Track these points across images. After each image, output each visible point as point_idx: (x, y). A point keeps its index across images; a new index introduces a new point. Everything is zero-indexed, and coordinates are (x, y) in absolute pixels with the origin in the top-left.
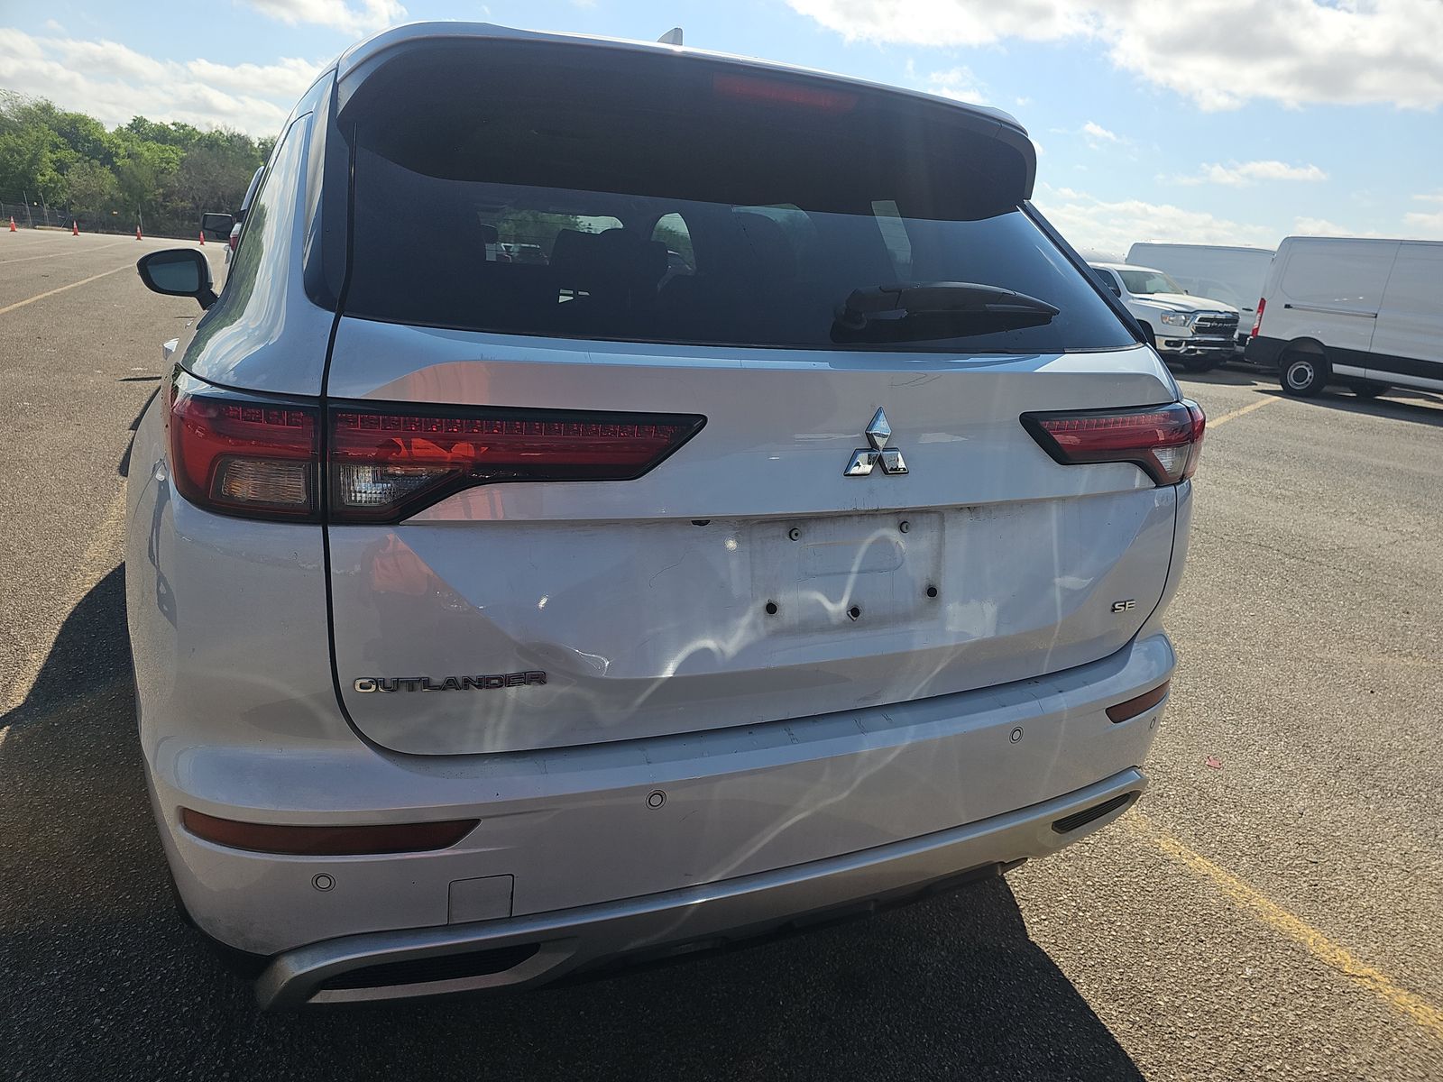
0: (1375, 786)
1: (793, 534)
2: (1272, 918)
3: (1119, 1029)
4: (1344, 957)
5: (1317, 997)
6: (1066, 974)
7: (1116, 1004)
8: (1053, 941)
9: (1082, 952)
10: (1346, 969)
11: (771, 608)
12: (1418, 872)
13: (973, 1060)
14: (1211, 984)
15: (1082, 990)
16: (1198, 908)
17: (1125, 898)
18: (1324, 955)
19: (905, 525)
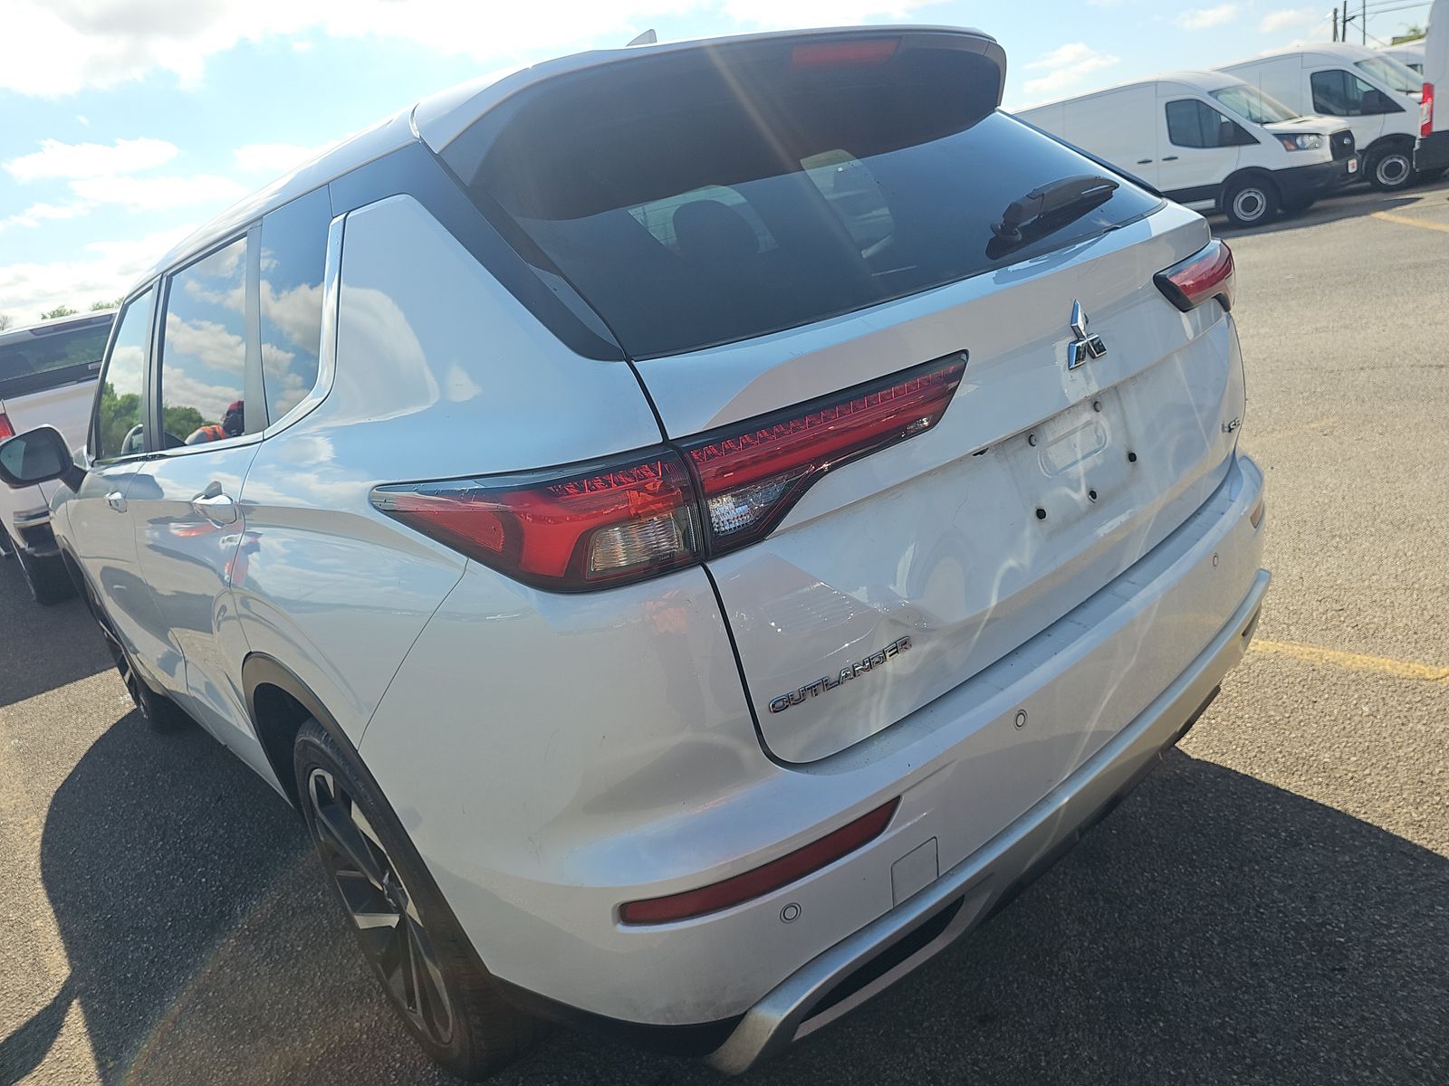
0: (1334, 537)
1: (1033, 441)
2: (1349, 663)
3: (1313, 793)
4: (1418, 668)
5: (1427, 705)
6: (1242, 771)
7: (1296, 777)
8: (1211, 751)
9: (1239, 749)
10: (1428, 676)
11: (1041, 514)
12: (1416, 586)
13: (1231, 868)
14: (1347, 730)
15: (1264, 777)
16: (1291, 679)
17: (1235, 695)
18: (1406, 673)
19: (1098, 405)
